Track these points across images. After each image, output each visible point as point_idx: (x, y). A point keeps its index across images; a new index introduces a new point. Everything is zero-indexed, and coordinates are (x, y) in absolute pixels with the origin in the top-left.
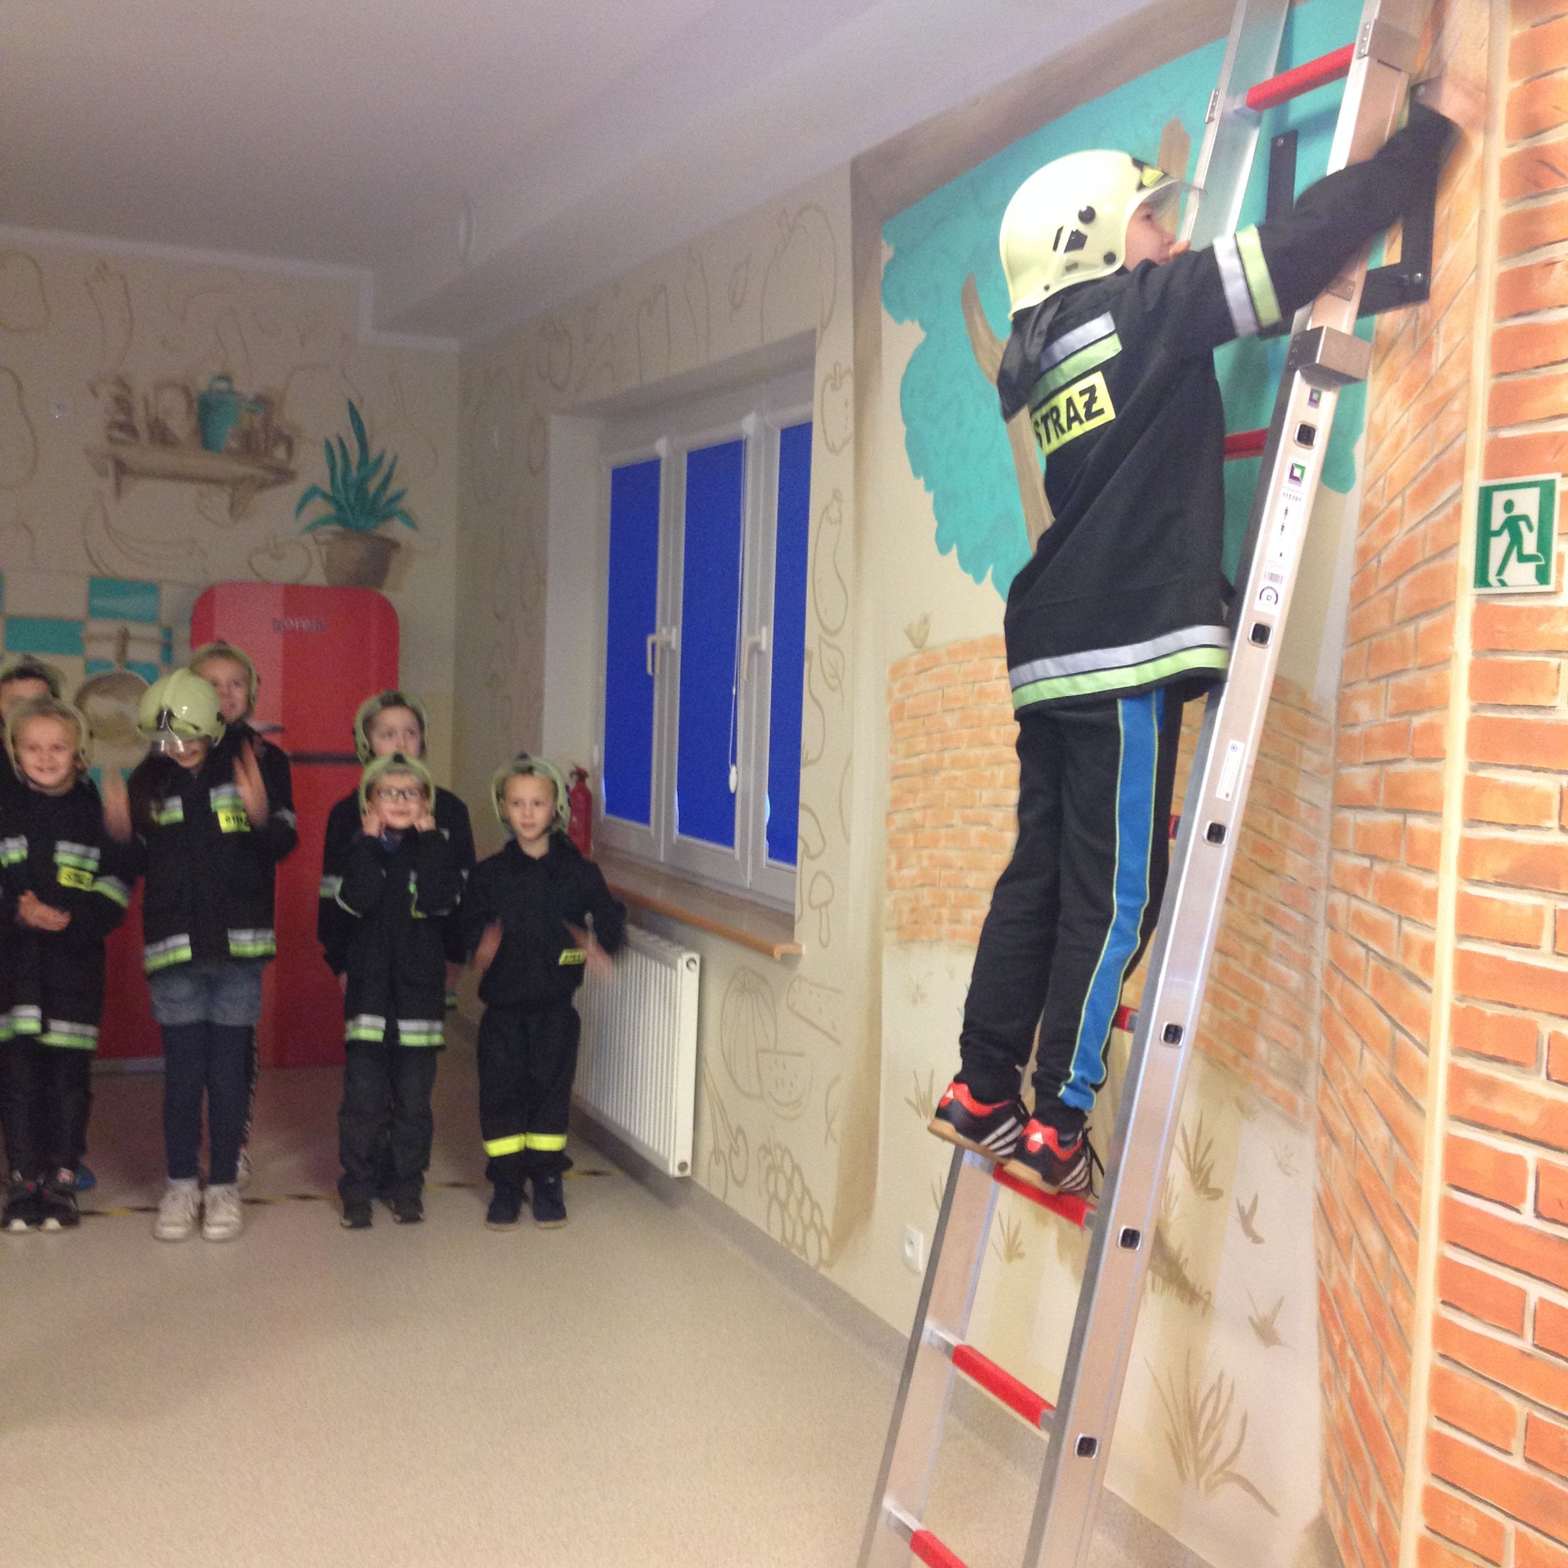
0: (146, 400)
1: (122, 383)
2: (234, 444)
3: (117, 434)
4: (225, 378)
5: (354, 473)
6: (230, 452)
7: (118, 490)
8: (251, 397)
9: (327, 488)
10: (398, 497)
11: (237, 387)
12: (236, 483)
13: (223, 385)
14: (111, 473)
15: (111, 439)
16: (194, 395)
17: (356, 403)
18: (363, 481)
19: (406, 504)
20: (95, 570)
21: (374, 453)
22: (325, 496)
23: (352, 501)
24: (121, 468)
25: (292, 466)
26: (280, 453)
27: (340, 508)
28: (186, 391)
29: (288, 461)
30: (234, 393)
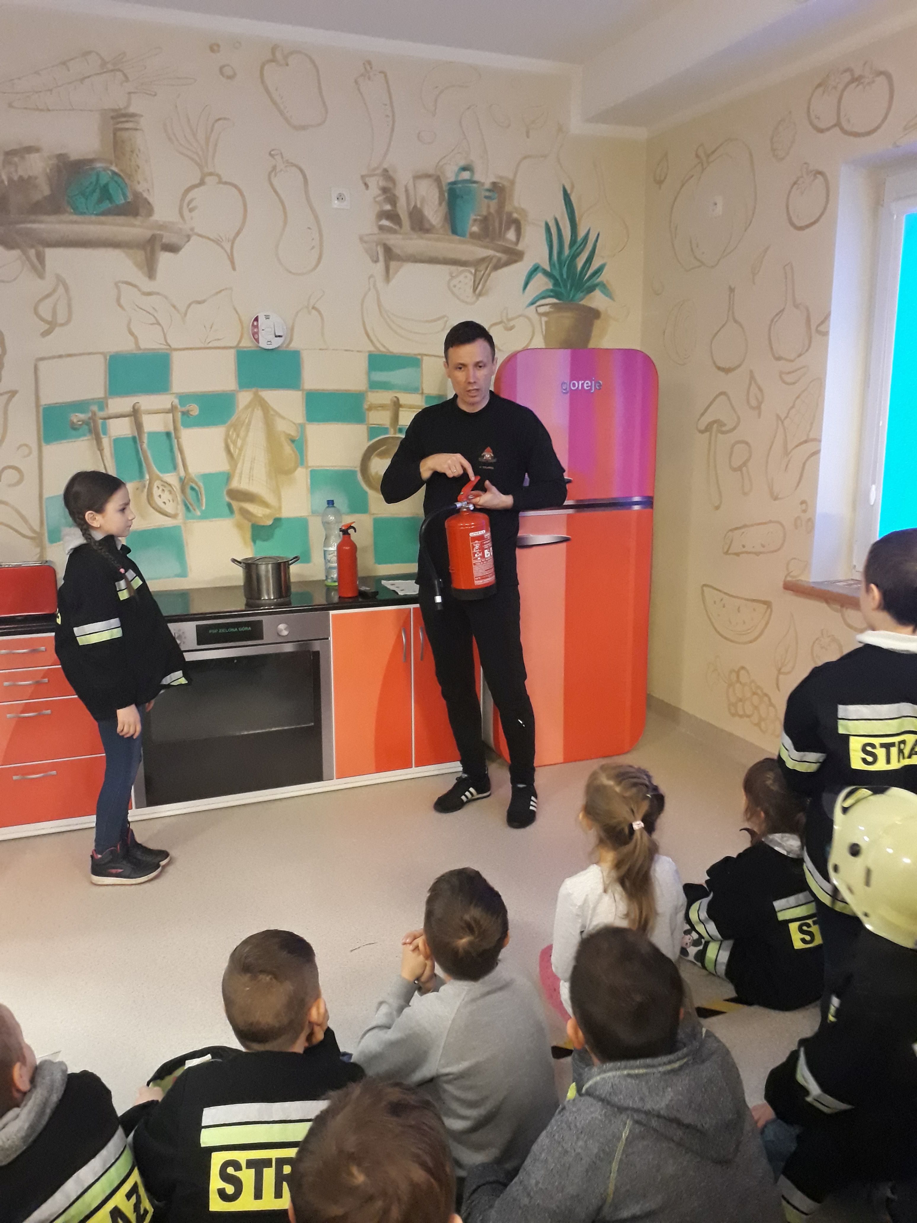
0: (407, 190)
1: (387, 175)
2: (475, 229)
3: (385, 222)
4: (467, 168)
5: (567, 251)
6: (473, 235)
7: (388, 275)
8: (487, 186)
9: (546, 265)
10: (599, 270)
11: (477, 178)
12: (477, 263)
13: (466, 175)
14: (381, 258)
15: (381, 228)
16: (444, 184)
17: (569, 189)
18: (574, 257)
19: (604, 277)
20: (372, 349)
21: (581, 234)
22: (545, 273)
23: (565, 276)
24: (390, 254)
25: (520, 247)
26: (511, 235)
27: (556, 283)
28: (438, 180)
29: (517, 243)
30: (475, 182)
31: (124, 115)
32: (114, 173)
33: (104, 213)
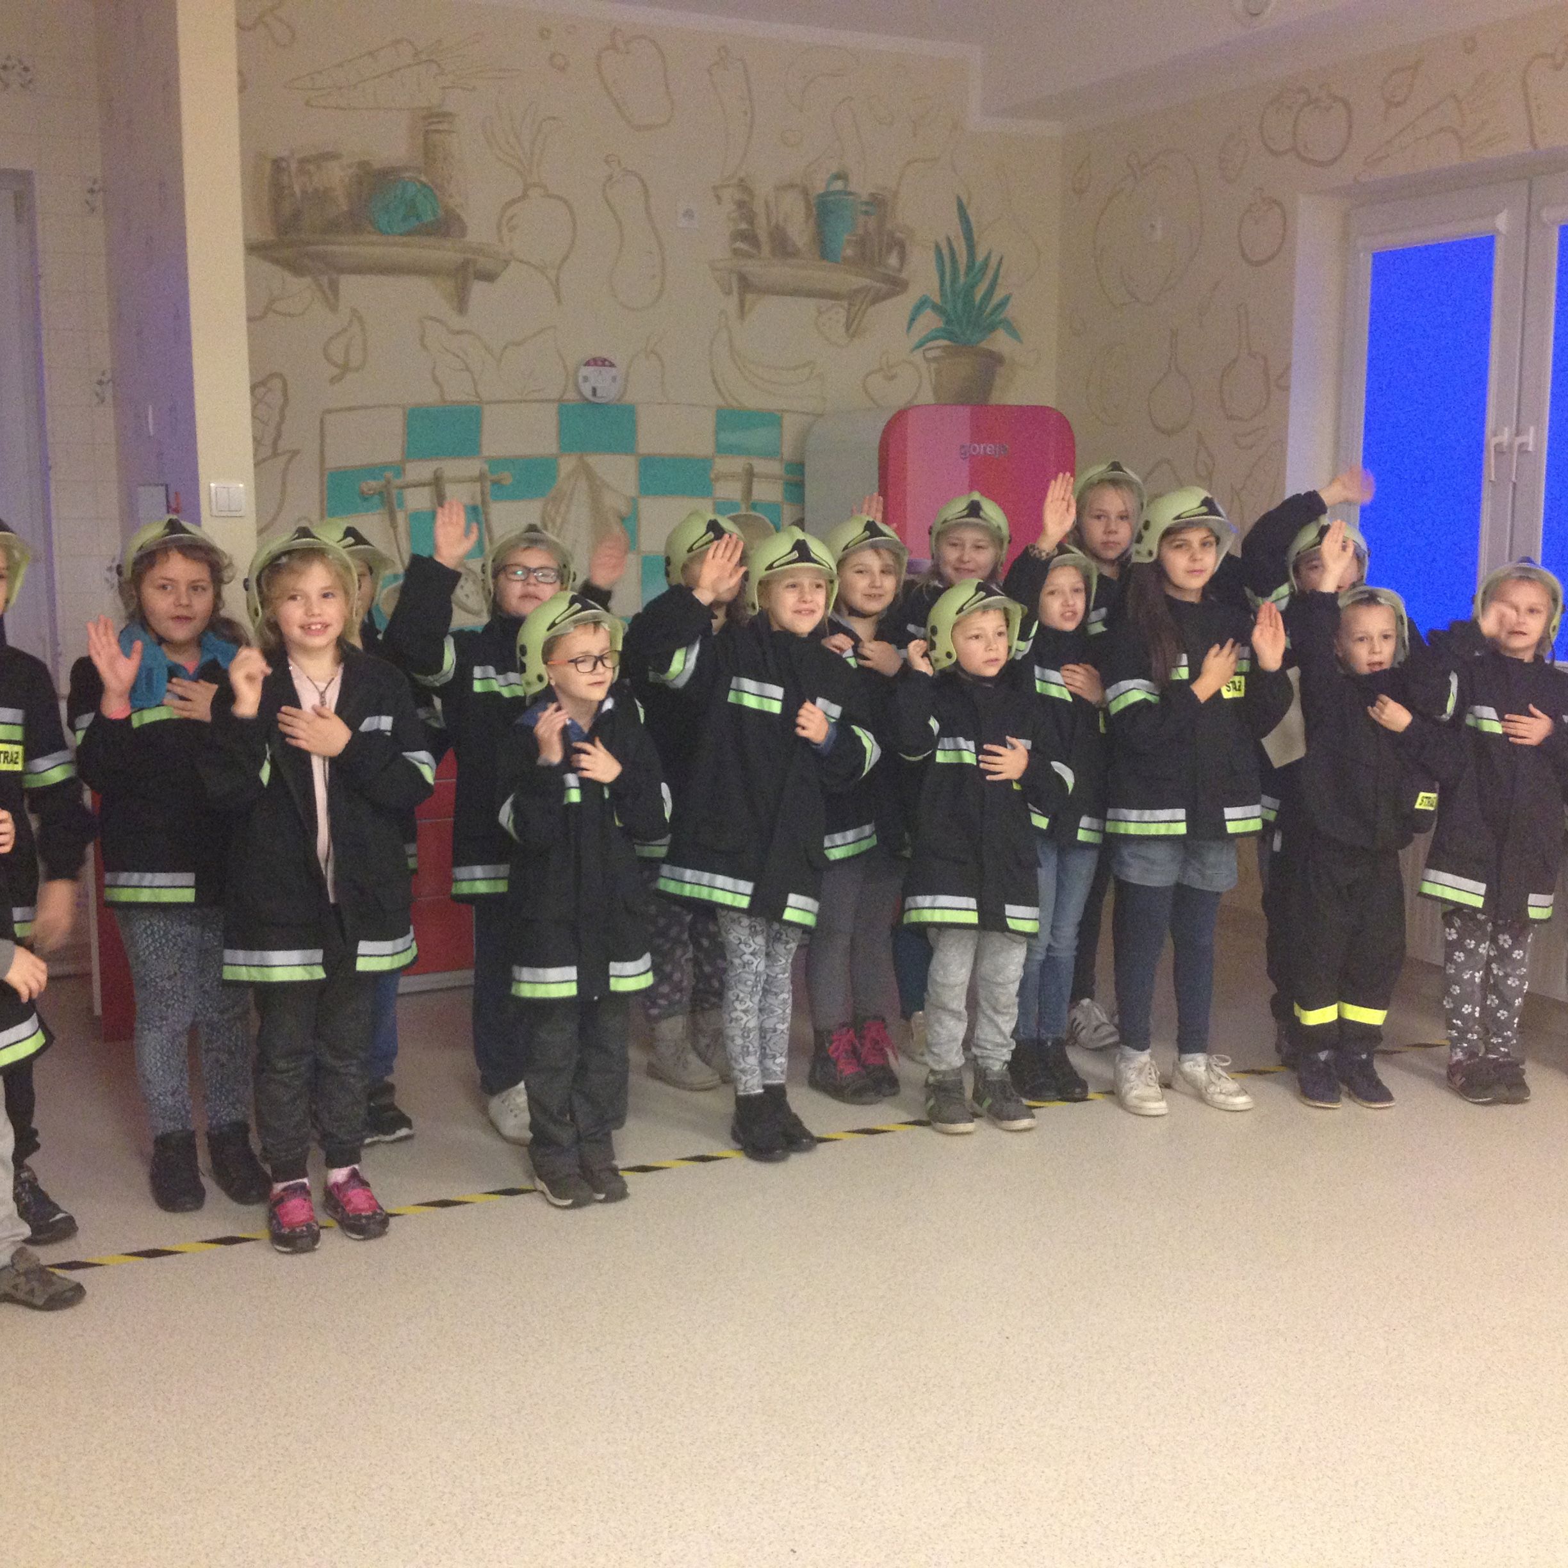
0: (767, 206)
1: (743, 186)
2: (849, 252)
3: (739, 245)
4: (840, 176)
5: (962, 280)
6: (847, 261)
7: (742, 310)
8: (865, 197)
9: (937, 300)
10: (1003, 304)
11: (852, 187)
12: (852, 296)
13: (839, 185)
14: (735, 289)
15: (736, 252)
16: (812, 196)
17: (965, 201)
18: (973, 287)
19: (1010, 312)
20: (721, 402)
21: (980, 258)
22: (935, 307)
23: (960, 311)
24: (746, 285)
25: (904, 275)
26: (893, 260)
27: (948, 322)
28: (805, 192)
29: (900, 271)
30: (850, 193)
31: (438, 115)
32: (424, 185)
33: (409, 233)
